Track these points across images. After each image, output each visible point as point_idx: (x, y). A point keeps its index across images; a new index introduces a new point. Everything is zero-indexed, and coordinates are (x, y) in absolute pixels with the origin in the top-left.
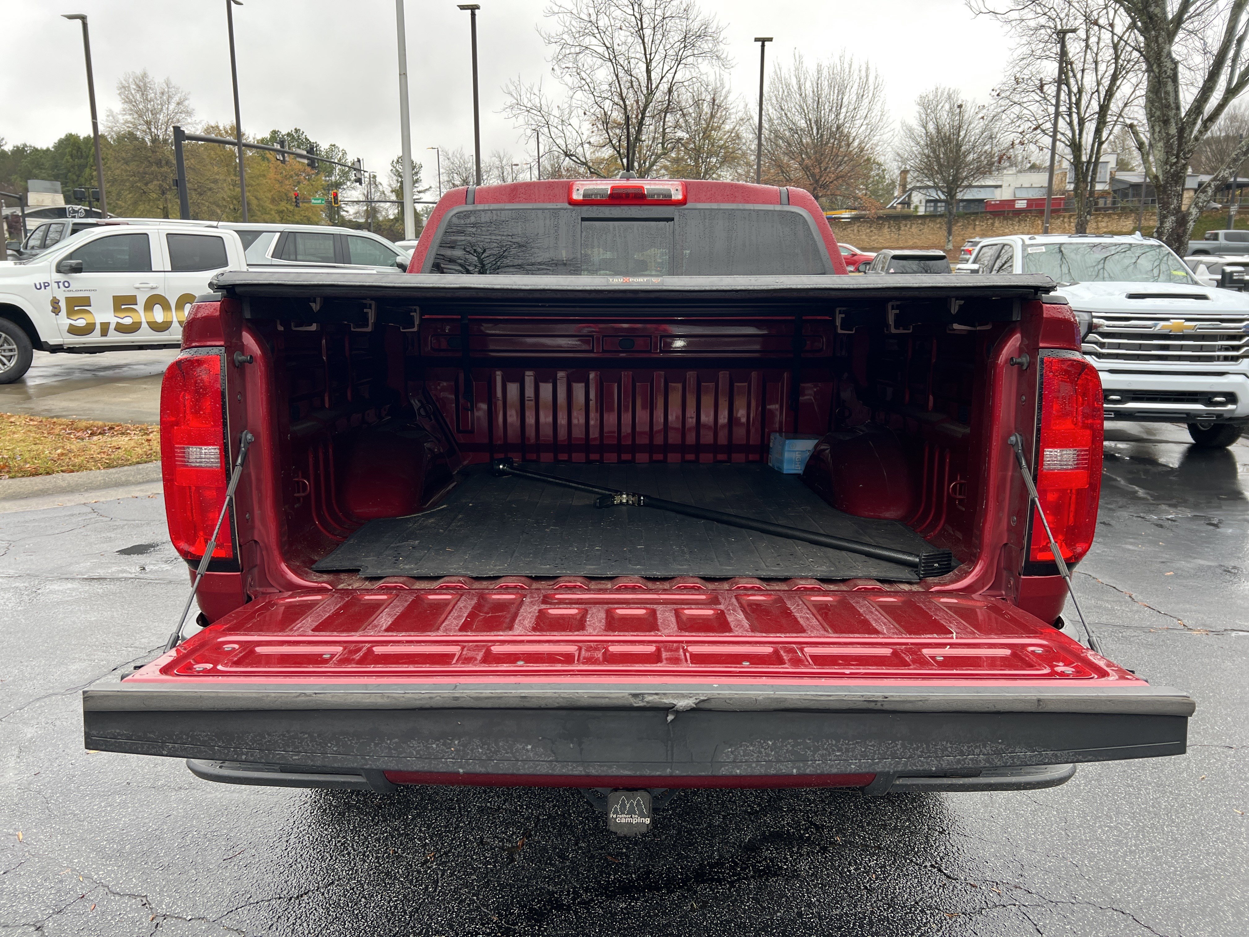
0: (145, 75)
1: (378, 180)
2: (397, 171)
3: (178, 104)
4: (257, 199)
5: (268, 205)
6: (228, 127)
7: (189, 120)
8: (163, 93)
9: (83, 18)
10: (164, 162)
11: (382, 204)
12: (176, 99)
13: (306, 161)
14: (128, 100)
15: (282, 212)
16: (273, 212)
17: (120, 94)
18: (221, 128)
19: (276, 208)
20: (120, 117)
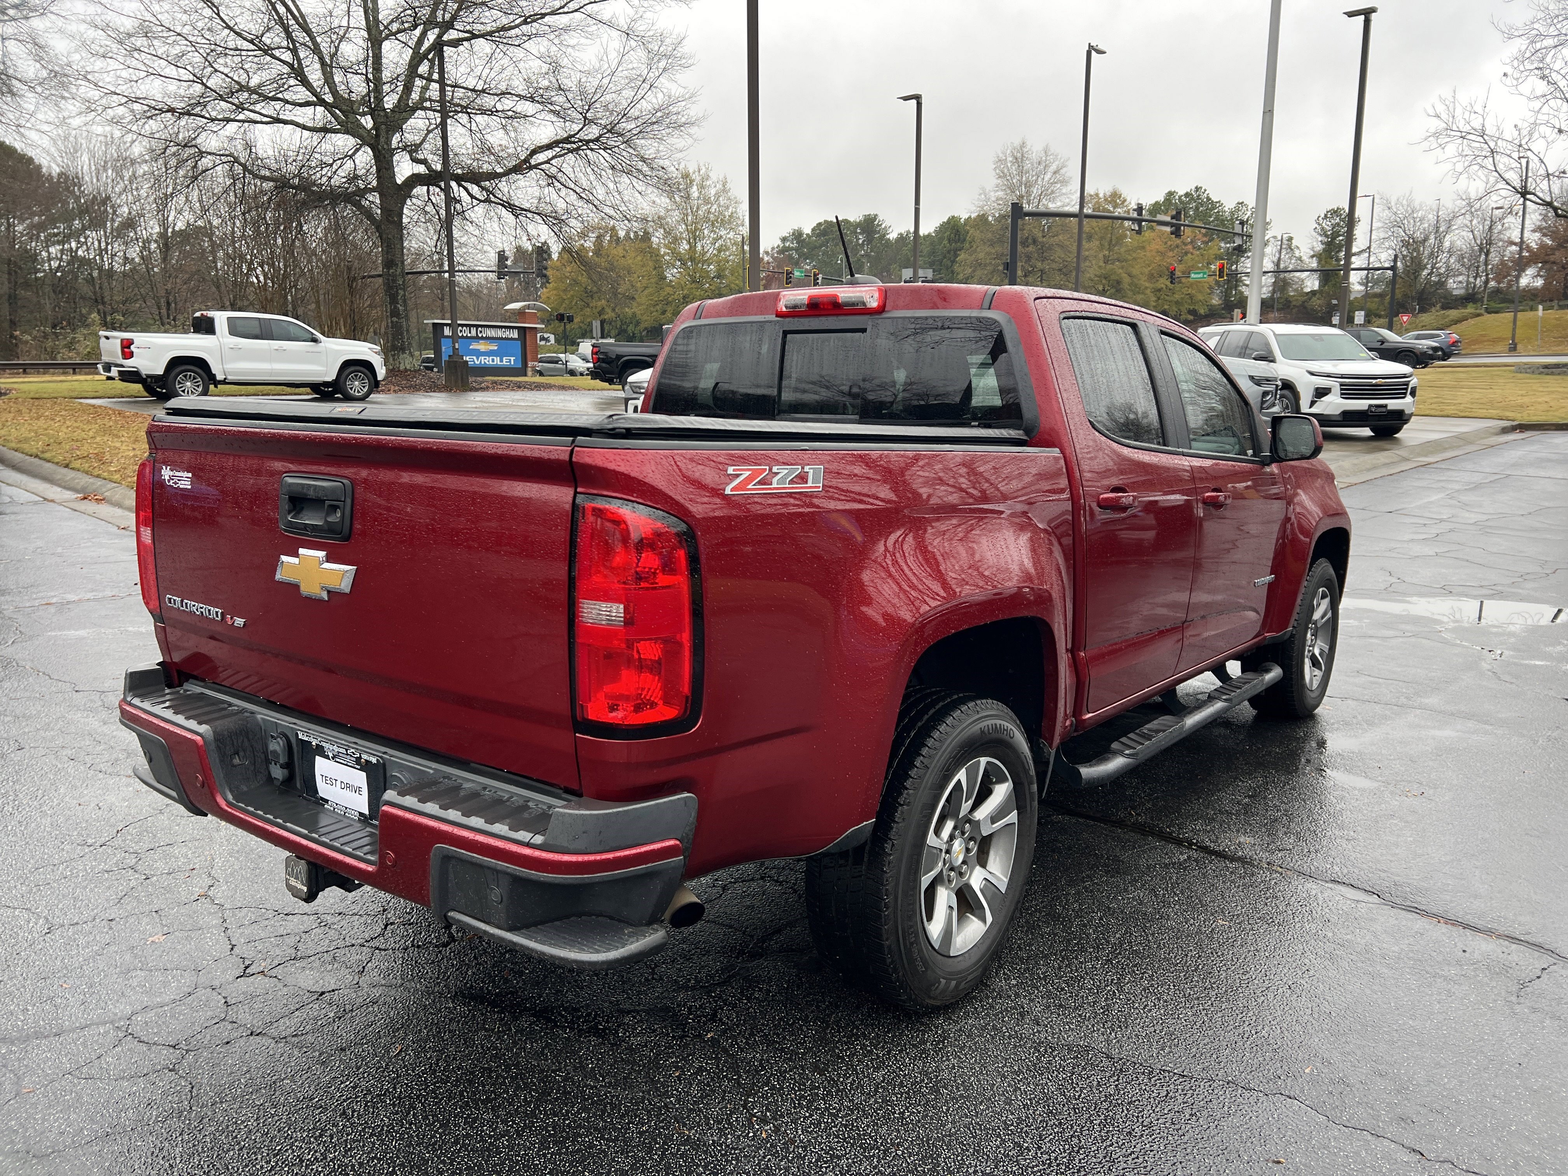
0: (1023, 145)
1: (1294, 243)
2: (1323, 229)
3: (1055, 173)
4: (1130, 275)
5: (1144, 283)
6: (1108, 194)
7: (1064, 191)
8: (1039, 163)
9: (918, 98)
10: (1030, 241)
11: (1298, 274)
12: (1053, 167)
13: (1168, 229)
14: (1002, 176)
15: (1159, 290)
16: (1148, 291)
17: (995, 169)
18: (1101, 195)
19: (1152, 286)
20: (992, 194)
